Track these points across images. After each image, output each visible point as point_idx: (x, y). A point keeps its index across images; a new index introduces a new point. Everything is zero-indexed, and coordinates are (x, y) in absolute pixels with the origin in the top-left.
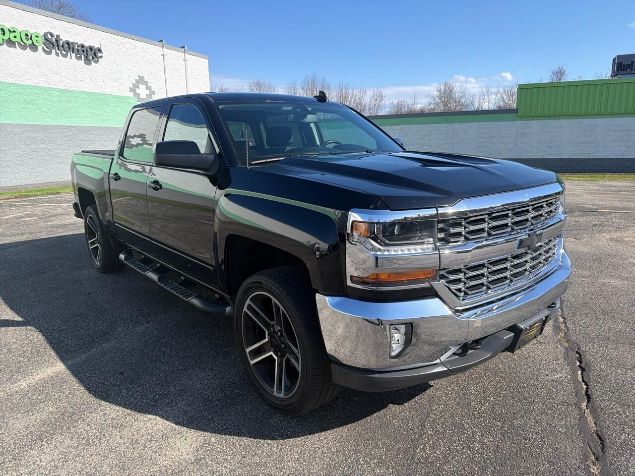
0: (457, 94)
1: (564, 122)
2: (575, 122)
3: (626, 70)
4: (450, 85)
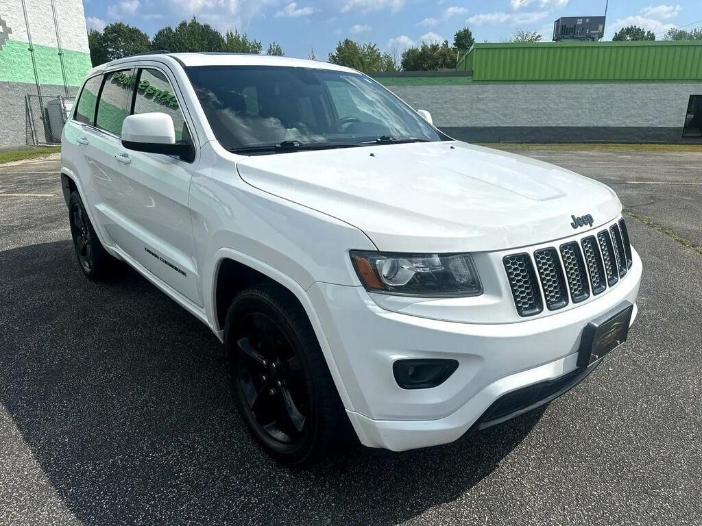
3: (570, 34)
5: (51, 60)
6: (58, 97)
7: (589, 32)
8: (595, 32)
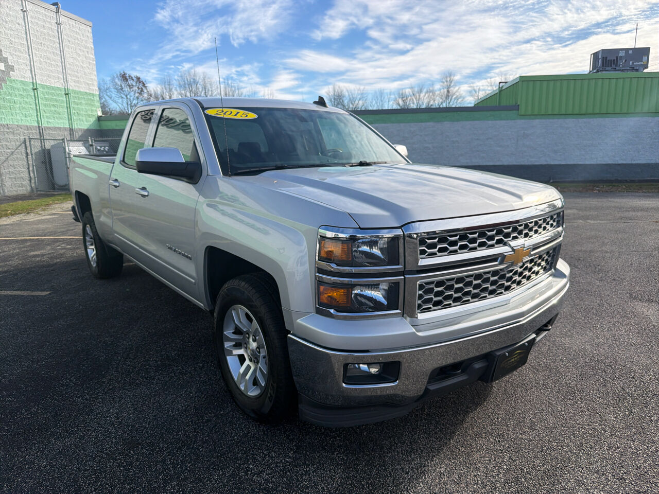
3: (611, 66)
5: (56, 100)
6: (63, 140)
7: (633, 63)
8: (639, 63)
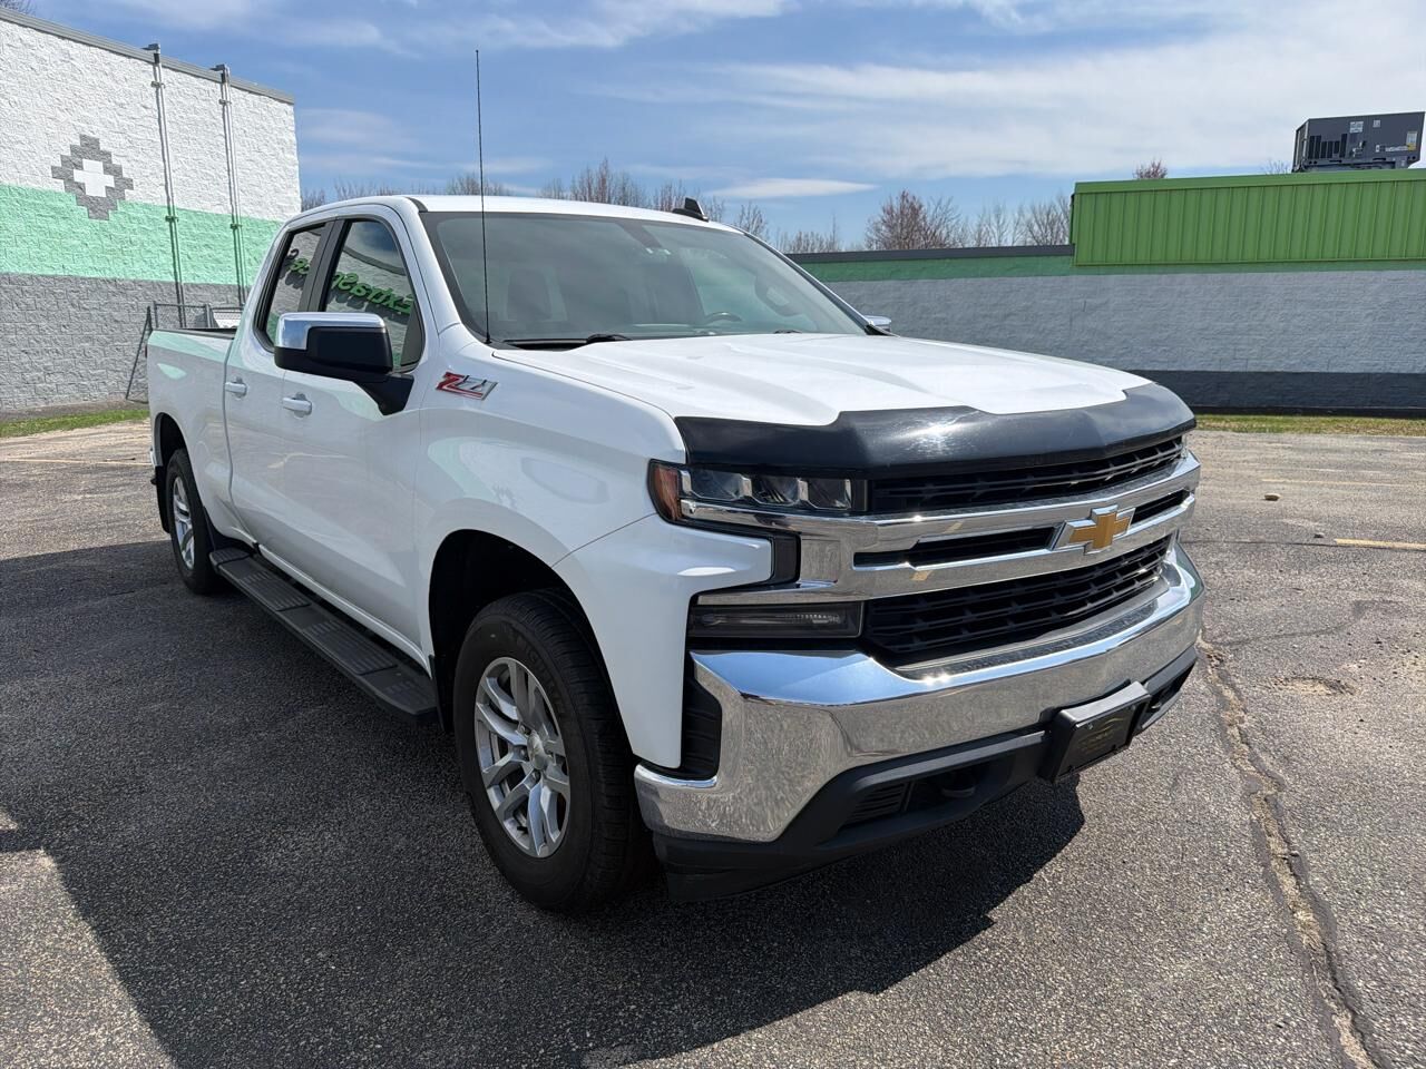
0: (928, 219)
1: (1187, 280)
2: (1214, 278)
3: (1330, 156)
4: (914, 198)
5: (213, 237)
7: (1382, 149)
8: (1397, 149)
